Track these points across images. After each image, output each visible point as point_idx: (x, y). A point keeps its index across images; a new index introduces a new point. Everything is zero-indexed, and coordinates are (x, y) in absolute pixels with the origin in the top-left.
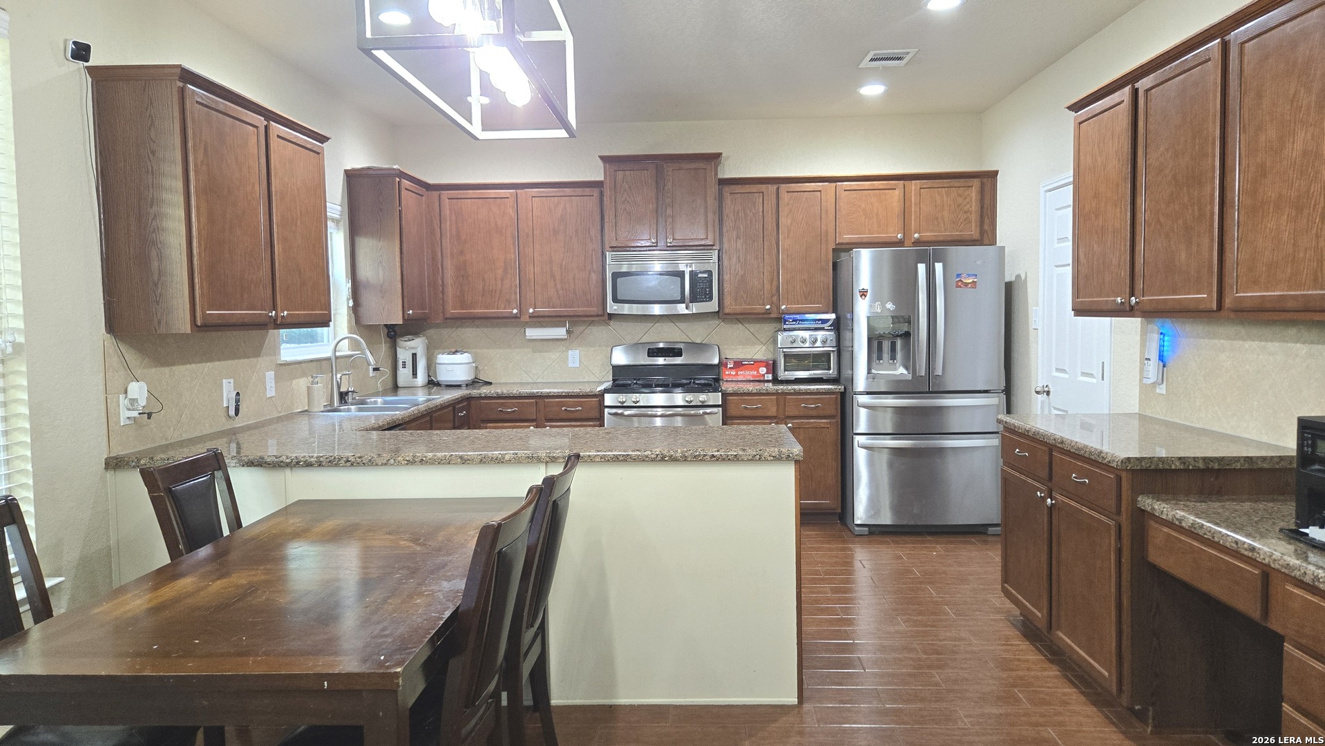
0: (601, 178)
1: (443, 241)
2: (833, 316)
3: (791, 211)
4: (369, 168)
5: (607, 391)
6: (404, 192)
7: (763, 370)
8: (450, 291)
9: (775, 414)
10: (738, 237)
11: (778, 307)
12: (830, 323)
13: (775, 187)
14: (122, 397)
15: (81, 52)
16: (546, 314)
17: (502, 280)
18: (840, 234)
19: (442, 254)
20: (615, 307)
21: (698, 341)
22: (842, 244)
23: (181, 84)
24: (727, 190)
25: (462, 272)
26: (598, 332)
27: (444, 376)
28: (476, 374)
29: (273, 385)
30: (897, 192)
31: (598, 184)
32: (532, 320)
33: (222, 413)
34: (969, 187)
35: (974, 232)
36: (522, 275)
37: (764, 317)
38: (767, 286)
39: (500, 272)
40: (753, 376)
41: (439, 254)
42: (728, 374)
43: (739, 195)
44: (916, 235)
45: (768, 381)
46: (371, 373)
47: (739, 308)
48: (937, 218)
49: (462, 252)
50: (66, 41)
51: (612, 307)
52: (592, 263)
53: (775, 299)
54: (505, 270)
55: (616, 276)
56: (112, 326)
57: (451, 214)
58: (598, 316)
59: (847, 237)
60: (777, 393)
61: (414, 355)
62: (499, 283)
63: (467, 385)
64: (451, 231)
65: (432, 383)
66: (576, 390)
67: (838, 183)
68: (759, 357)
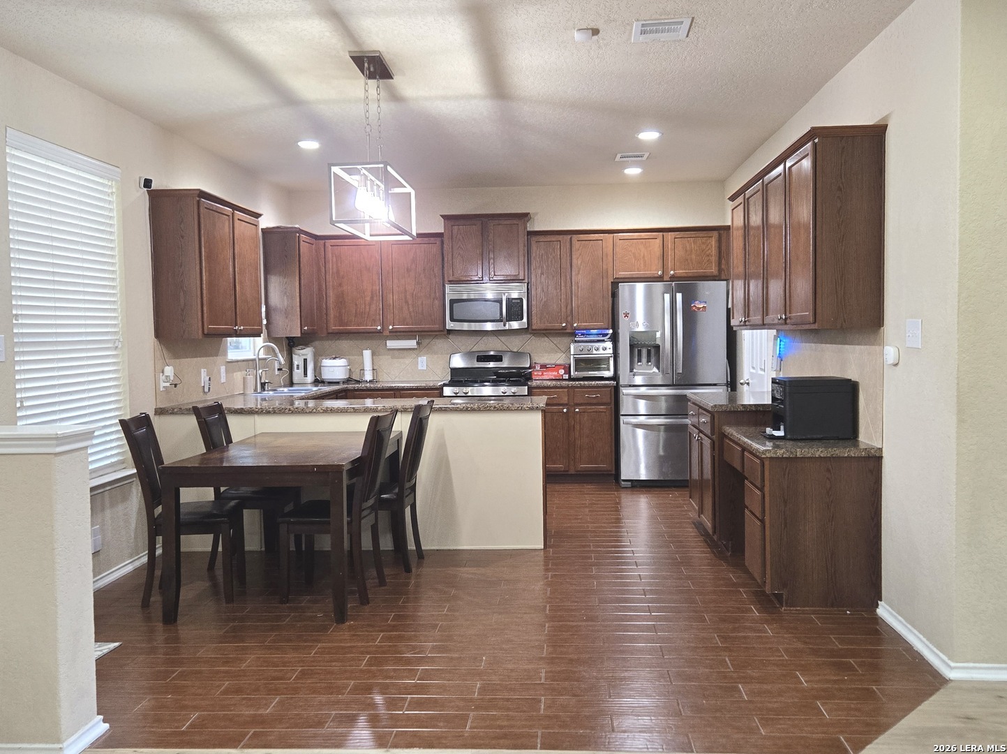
0: (442, 231)
1: (327, 276)
2: (611, 331)
3: (580, 254)
4: (278, 227)
5: (445, 385)
6: (302, 243)
7: (562, 372)
8: (332, 313)
9: (566, 402)
10: (542, 274)
11: (572, 325)
12: (609, 336)
13: (569, 237)
14: (161, 374)
15: (148, 183)
16: (402, 330)
17: (370, 305)
18: (616, 272)
19: (326, 286)
20: (452, 325)
21: (515, 350)
22: (618, 278)
23: (198, 199)
24: (534, 239)
25: (341, 300)
26: (440, 344)
27: (327, 375)
28: (350, 375)
29: (224, 375)
30: (657, 241)
31: (440, 235)
32: (391, 334)
33: (201, 390)
34: (710, 237)
35: (713, 270)
36: (384, 302)
37: (561, 333)
38: (563, 310)
39: (368, 299)
40: (555, 376)
41: (324, 286)
42: (537, 374)
43: (543, 243)
44: (672, 272)
45: (565, 380)
46: (277, 372)
47: (542, 326)
48: (687, 260)
49: (340, 285)
50: (140, 178)
51: (450, 325)
52: (435, 292)
53: (569, 318)
54: (372, 298)
55: (452, 302)
56: (158, 334)
57: (333, 257)
58: (438, 331)
59: (622, 274)
60: (568, 387)
61: (305, 360)
62: (367, 307)
63: (343, 382)
64: (333, 269)
65: (317, 382)
66: (423, 385)
67: (615, 234)
68: (559, 362)
